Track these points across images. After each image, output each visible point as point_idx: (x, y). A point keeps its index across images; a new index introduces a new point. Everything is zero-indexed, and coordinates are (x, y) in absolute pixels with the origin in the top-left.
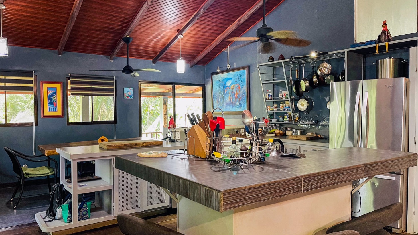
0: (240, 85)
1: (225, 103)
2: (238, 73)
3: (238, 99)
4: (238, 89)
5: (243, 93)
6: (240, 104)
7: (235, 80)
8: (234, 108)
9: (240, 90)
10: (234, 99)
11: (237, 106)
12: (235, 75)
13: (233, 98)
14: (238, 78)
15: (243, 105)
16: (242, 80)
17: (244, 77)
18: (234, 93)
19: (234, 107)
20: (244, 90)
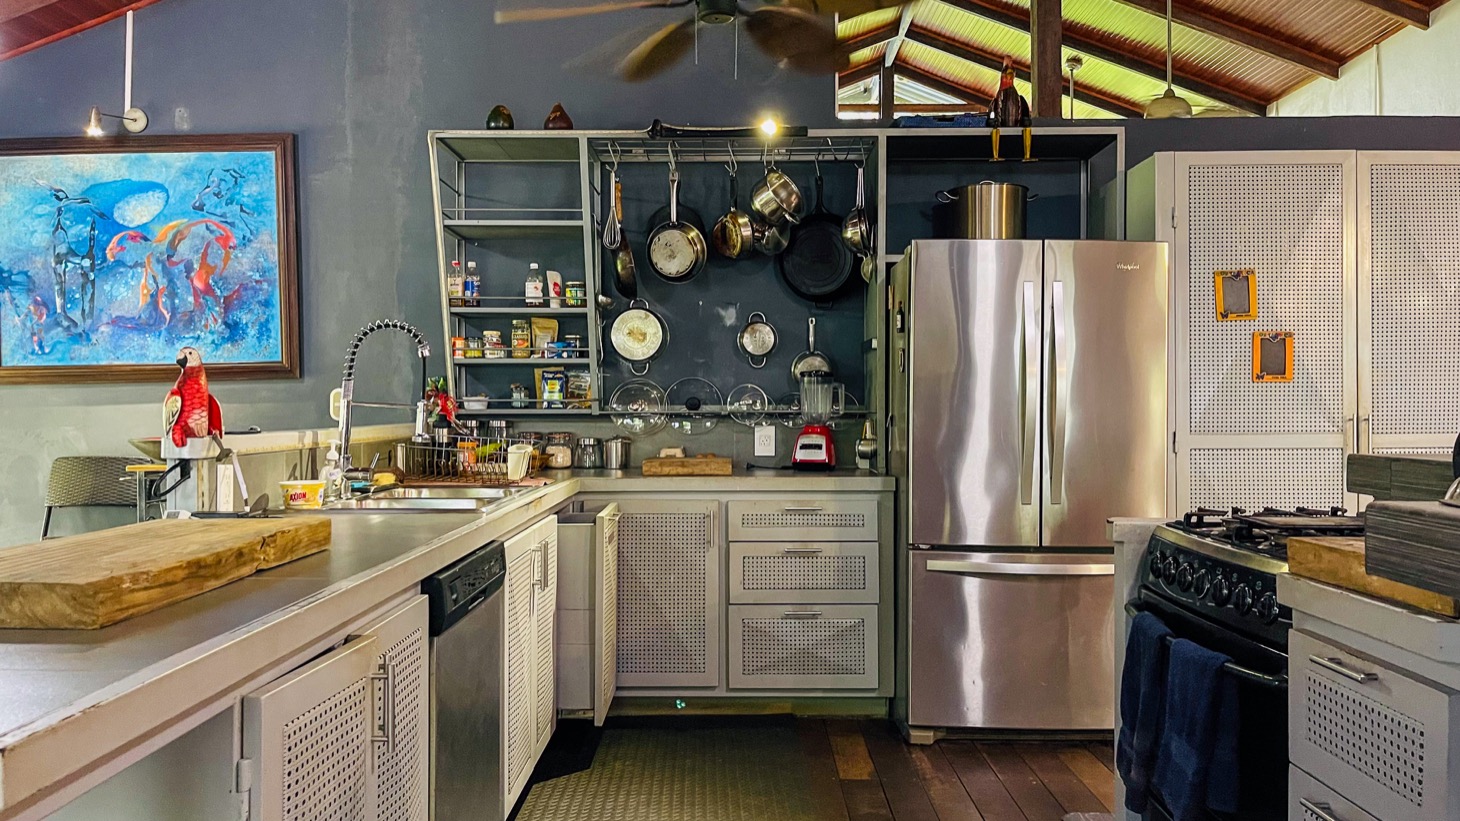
0: (232, 224)
1: (105, 319)
2: (216, 166)
3: (216, 297)
4: (216, 245)
5: (252, 270)
6: (231, 326)
7: (187, 195)
9: (227, 254)
10: (183, 300)
11: (210, 338)
12: (187, 173)
13: (173, 295)
14: (213, 189)
15: (252, 332)
16: (247, 200)
17: (261, 189)
18: (181, 267)
19: (182, 338)
20: (262, 253)
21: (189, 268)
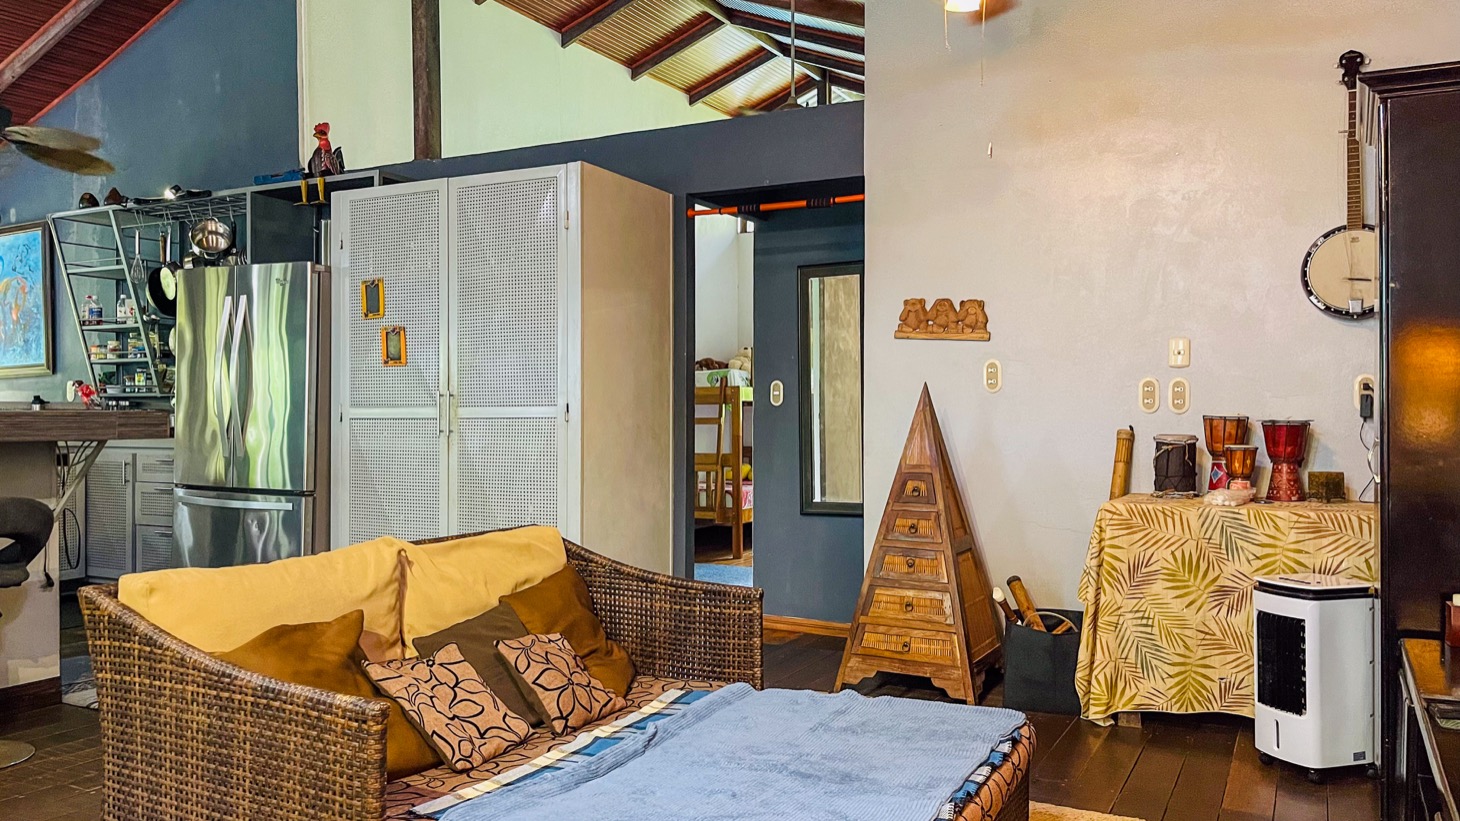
0: (26, 278)
2: (20, 242)
3: (21, 325)
4: (20, 292)
5: (33, 307)
6: (26, 341)
7: (10, 262)
8: (8, 355)
9: (25, 297)
10: (9, 327)
11: (19, 349)
12: (10, 248)
13: (5, 324)
14: (19, 258)
15: (34, 345)
16: (32, 263)
17: (37, 255)
18: (8, 306)
19: (8, 351)
20: (37, 295)
21: (11, 308)
